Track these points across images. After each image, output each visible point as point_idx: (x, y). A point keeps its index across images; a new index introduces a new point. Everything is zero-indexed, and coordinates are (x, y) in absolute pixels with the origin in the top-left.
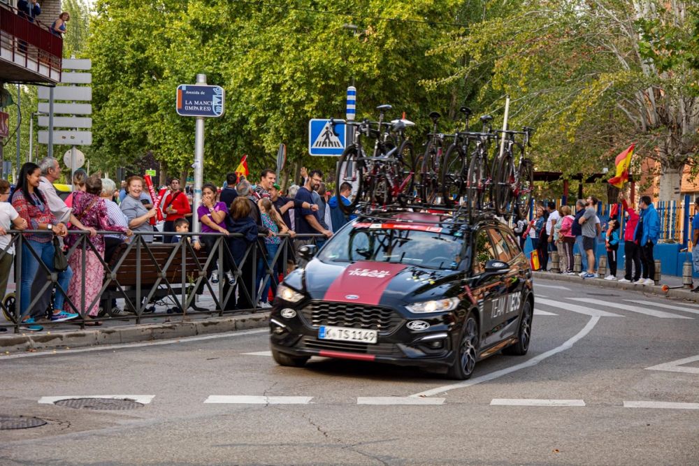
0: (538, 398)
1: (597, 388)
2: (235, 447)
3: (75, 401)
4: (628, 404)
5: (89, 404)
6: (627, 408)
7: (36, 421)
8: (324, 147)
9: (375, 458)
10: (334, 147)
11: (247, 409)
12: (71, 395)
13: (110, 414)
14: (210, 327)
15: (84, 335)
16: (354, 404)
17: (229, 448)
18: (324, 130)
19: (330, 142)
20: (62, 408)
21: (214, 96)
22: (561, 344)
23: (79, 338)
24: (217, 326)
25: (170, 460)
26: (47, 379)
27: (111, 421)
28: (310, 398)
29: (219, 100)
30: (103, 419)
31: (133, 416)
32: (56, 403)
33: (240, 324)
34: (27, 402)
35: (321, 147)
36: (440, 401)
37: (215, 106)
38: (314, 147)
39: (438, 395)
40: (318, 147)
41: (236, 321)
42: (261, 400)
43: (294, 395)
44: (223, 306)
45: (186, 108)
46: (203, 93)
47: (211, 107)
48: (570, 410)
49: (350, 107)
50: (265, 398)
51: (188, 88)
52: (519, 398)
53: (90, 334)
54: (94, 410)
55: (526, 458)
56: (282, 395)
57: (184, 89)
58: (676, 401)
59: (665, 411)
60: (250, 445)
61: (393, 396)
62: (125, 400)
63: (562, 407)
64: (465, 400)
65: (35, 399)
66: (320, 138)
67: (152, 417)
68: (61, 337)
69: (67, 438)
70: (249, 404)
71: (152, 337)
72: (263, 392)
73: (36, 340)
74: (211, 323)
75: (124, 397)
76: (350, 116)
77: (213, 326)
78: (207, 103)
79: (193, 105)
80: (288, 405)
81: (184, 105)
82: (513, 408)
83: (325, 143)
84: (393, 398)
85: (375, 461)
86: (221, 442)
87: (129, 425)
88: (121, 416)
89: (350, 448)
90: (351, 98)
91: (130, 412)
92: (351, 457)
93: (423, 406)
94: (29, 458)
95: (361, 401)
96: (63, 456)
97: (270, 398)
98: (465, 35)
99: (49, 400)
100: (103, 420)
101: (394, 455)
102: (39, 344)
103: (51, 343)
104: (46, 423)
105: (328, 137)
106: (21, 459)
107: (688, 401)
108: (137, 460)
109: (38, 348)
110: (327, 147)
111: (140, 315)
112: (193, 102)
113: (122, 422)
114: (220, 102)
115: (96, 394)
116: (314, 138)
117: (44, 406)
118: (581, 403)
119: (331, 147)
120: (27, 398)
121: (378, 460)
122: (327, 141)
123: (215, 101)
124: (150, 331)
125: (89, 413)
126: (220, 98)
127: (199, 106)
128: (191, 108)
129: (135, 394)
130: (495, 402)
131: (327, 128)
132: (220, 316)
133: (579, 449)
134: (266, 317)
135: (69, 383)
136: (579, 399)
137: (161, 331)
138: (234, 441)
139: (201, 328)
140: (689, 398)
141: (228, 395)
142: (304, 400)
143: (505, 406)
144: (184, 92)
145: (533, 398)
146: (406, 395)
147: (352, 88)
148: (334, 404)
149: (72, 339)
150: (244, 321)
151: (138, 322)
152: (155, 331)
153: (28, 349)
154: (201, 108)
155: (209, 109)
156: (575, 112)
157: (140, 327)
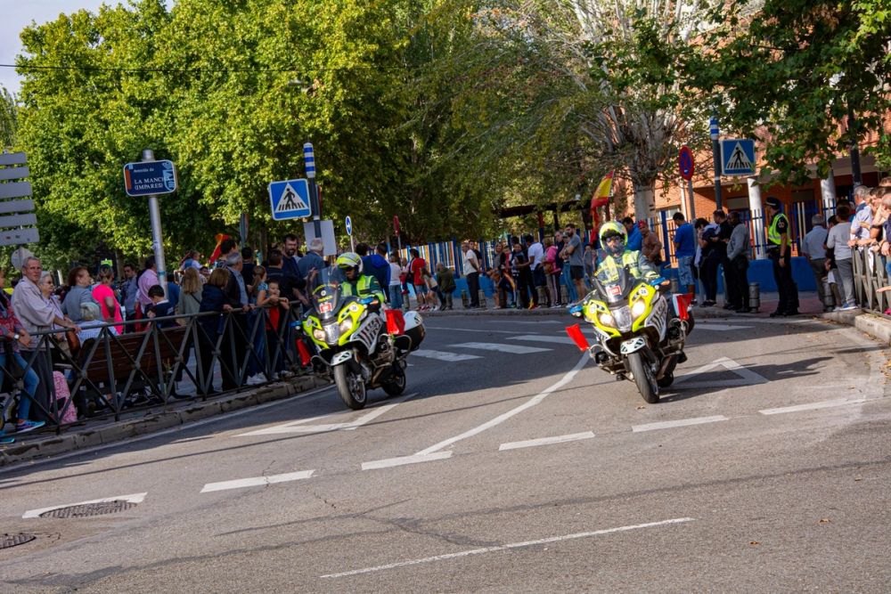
0: (547, 436)
1: (604, 417)
2: (240, 534)
3: (62, 511)
4: (637, 429)
5: (76, 512)
6: (636, 433)
7: (24, 539)
8: (288, 210)
9: (389, 522)
10: (299, 209)
11: (247, 492)
12: (56, 505)
13: (103, 519)
14: (195, 413)
15: (61, 441)
16: (358, 471)
17: (234, 535)
18: (285, 193)
19: (293, 204)
20: (49, 520)
21: (164, 172)
22: (560, 379)
23: (56, 445)
24: (202, 412)
25: (173, 557)
26: (28, 493)
27: (104, 526)
28: (311, 472)
29: (170, 175)
30: (96, 525)
31: (128, 516)
32: (41, 515)
33: (226, 406)
34: (10, 518)
35: (285, 211)
36: (448, 454)
37: (167, 182)
38: (277, 211)
39: (444, 449)
40: (281, 211)
41: (221, 404)
42: (261, 481)
43: (294, 471)
44: (205, 389)
45: (137, 188)
46: (152, 170)
47: (163, 183)
48: (581, 443)
49: (310, 164)
50: (265, 478)
51: (136, 167)
52: (527, 439)
53: (68, 439)
54: (84, 517)
55: (544, 499)
56: (283, 473)
57: (131, 168)
58: (683, 418)
59: (673, 428)
60: (256, 529)
61: (398, 456)
62: (116, 502)
63: (572, 442)
64: (473, 450)
65: (18, 514)
66: (283, 201)
67: (146, 515)
68: (37, 446)
69: (60, 550)
70: (249, 487)
71: (134, 433)
72: (261, 472)
73: (10, 453)
74: (195, 410)
75: (114, 499)
76: (311, 174)
77: (199, 412)
78: (158, 180)
79: (144, 184)
80: (290, 482)
81: (133, 185)
82: (522, 450)
83: (288, 205)
84: (399, 458)
85: (390, 526)
86: (225, 530)
87: (126, 526)
88: (114, 519)
89: (362, 515)
90: (309, 155)
91: (122, 514)
92: (363, 525)
93: (431, 462)
94: (22, 577)
95: (366, 466)
96: (57, 569)
97: (269, 477)
98: (417, 75)
99: (34, 513)
100: (94, 526)
101: (409, 516)
102: (14, 457)
103: (27, 454)
104: (35, 538)
105: (290, 199)
106: (14, 578)
107: (695, 417)
108: (137, 562)
109: (14, 461)
110: (292, 210)
111: (118, 411)
112: (143, 181)
113: (116, 525)
114: (172, 177)
115: (83, 501)
116: (276, 201)
117: (29, 520)
118: (590, 435)
119: (295, 209)
120: (10, 515)
121: (393, 523)
122: (290, 203)
123: (166, 177)
124: (131, 427)
125: (80, 520)
126: (172, 173)
127: (149, 184)
128: (142, 187)
129: (125, 494)
130: (503, 447)
131: (288, 190)
132: (204, 400)
133: (596, 481)
134: (253, 396)
135: (52, 494)
136: (588, 431)
137: (143, 425)
138: (239, 527)
139: (185, 416)
140: (695, 413)
141: (224, 481)
142: (305, 474)
143: (514, 450)
144: (132, 171)
145: (541, 437)
146: (412, 454)
147: (308, 145)
148: (337, 474)
149: (49, 447)
150: (229, 402)
151: (117, 420)
152: (136, 426)
153: (3, 464)
154: (152, 186)
155: (160, 186)
156: (540, 140)
157: (120, 424)
